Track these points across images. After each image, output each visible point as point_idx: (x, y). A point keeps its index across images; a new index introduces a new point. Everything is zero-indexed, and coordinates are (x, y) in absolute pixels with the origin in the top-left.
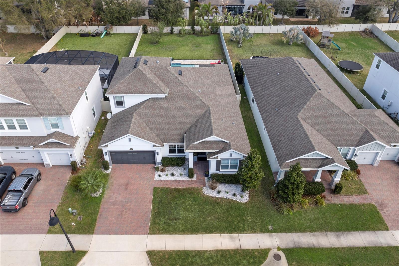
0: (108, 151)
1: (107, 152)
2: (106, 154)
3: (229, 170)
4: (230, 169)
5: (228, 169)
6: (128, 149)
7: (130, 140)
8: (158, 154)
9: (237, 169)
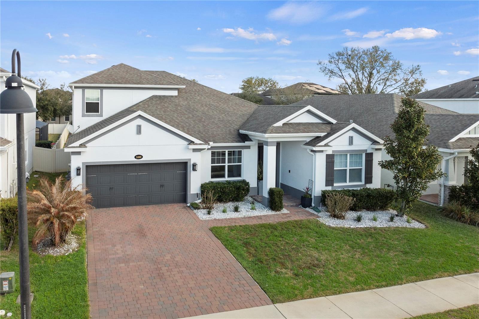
0: (83, 163)
1: (81, 167)
2: (78, 174)
3: (348, 183)
4: (350, 181)
5: (346, 181)
6: (129, 158)
7: (139, 130)
8: (194, 170)
9: (361, 181)
